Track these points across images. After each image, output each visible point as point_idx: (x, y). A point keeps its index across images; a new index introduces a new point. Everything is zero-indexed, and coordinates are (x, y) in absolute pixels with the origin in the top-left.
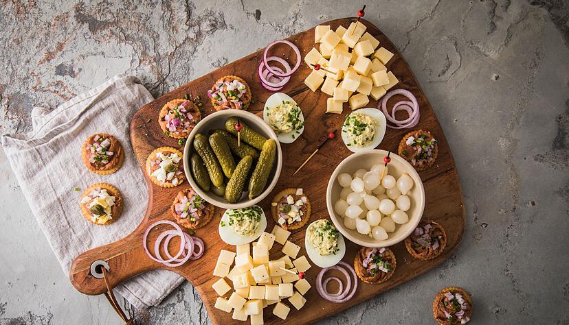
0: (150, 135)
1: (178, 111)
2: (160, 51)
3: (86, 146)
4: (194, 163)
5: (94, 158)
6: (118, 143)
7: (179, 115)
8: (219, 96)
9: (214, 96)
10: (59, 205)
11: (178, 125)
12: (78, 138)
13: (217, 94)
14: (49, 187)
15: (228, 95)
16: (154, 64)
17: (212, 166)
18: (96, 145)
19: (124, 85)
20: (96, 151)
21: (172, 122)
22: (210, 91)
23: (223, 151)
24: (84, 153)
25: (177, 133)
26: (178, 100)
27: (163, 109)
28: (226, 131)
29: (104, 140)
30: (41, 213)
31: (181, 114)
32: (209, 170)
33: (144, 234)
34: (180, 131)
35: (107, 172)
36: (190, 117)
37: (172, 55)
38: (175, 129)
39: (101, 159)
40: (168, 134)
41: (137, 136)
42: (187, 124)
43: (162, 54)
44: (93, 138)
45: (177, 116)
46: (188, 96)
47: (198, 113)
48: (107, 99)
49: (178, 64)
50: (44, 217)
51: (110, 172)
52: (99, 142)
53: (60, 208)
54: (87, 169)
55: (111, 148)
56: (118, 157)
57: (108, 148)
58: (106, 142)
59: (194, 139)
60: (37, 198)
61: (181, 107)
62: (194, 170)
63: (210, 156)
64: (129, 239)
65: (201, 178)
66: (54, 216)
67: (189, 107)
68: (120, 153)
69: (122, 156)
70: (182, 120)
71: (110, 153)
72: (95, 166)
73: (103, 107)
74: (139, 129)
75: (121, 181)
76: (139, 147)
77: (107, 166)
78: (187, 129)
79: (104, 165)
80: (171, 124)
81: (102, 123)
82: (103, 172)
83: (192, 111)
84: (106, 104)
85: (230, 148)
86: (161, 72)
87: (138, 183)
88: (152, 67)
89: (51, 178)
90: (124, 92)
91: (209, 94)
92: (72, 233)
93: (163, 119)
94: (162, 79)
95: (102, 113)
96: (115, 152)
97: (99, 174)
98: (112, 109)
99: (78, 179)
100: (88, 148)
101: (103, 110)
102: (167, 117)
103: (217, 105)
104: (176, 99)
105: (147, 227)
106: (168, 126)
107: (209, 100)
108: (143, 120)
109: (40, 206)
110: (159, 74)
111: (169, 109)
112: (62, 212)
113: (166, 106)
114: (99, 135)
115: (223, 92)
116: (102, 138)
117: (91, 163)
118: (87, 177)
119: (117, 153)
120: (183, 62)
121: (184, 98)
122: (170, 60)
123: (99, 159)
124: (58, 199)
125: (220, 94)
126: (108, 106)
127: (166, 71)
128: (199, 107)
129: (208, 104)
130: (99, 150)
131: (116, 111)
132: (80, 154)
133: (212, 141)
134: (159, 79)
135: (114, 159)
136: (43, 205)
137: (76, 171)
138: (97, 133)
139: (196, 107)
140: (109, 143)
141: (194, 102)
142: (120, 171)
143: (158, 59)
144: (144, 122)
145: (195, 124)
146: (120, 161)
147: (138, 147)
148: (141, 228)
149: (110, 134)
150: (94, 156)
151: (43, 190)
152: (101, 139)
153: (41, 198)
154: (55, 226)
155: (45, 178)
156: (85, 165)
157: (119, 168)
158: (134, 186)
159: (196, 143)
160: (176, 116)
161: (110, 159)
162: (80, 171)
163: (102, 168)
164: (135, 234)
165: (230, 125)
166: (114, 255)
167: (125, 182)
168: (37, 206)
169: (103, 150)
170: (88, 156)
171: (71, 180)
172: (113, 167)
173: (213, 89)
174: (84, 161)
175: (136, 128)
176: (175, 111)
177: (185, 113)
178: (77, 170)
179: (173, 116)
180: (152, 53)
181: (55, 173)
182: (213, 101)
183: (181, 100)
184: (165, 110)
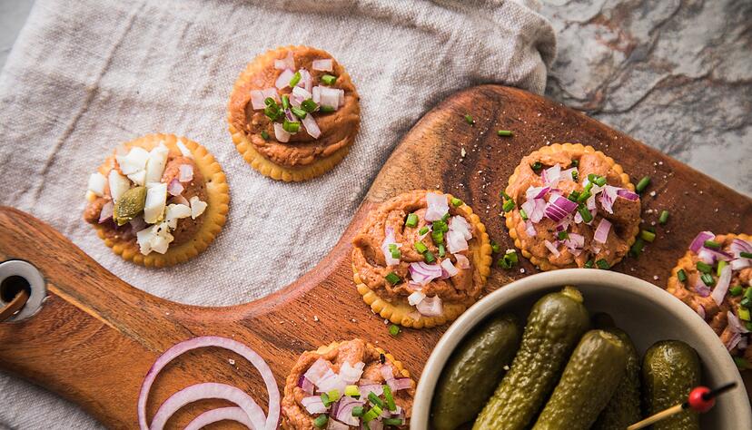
0: (469, 164)
1: (596, 190)
2: (663, 44)
3: (283, 56)
4: (491, 337)
5: (269, 101)
6: (352, 129)
7: (584, 201)
8: (714, 269)
9: (705, 256)
10: (81, 104)
11: (554, 217)
12: (288, 20)
13: (716, 262)
14: (109, 42)
15: (740, 294)
16: (619, 57)
17: (518, 395)
18: (305, 76)
19: (516, 29)
20: (289, 90)
21: (554, 198)
22: (711, 237)
23: (583, 396)
24: (260, 66)
25: (531, 231)
26: (617, 168)
27: (567, 147)
28: (642, 362)
29: (333, 85)
30: (28, 76)
31: (591, 204)
32: (502, 393)
33: (193, 335)
34: (543, 234)
35: (258, 159)
36: (602, 234)
37: (677, 83)
38: (537, 218)
39: (280, 119)
40: (511, 208)
41: (442, 131)
42: (576, 240)
43: (659, 54)
44: (314, 56)
45: (577, 201)
46: (648, 187)
47: (624, 248)
48: (447, 15)
49: (667, 116)
50: (20, 90)
51: (265, 166)
52: (318, 79)
53: (75, 112)
54: (226, 103)
55: (327, 119)
56: (318, 157)
57: (319, 112)
58: (330, 96)
59: (555, 289)
60: (56, 34)
61: (612, 192)
62: (471, 352)
63: (541, 369)
64: (152, 309)
65: (466, 389)
66: (42, 116)
67: (625, 214)
68: (332, 154)
69: (328, 162)
70: (578, 219)
71: (313, 129)
72: (248, 118)
73: (420, 20)
74: (462, 122)
75: (263, 211)
76: (416, 160)
77: (273, 148)
78: (560, 248)
79: (270, 139)
80: (543, 196)
81: (374, 49)
82: (250, 151)
83: (618, 228)
84: (431, 20)
85: (605, 411)
86: (615, 89)
87: (288, 257)
88: (607, 59)
89: (135, 30)
90: (495, 42)
91: (699, 239)
92: (32, 193)
93: (539, 168)
94: (595, 105)
95: (398, 31)
96: (324, 138)
97: (236, 143)
98: (429, 45)
99: (184, 99)
100: (279, 65)
101: (409, 24)
102: (553, 175)
103: (686, 282)
104: (617, 161)
105: (217, 334)
106: (532, 192)
107: (678, 250)
108: (495, 118)
109: (41, 58)
110: (603, 87)
111: (575, 162)
112: (69, 123)
113: (576, 149)
114: (335, 65)
115: (736, 274)
116: (335, 77)
117: (248, 105)
118: (205, 120)
119: (326, 144)
120: (684, 121)
121: (634, 181)
122: (661, 86)
123: (276, 113)
124: (95, 91)
125: (724, 271)
126: (429, 31)
127: (625, 97)
128: (639, 237)
129: (664, 255)
130: (300, 94)
131: (432, 56)
132: (250, 58)
133: (589, 346)
134: (591, 97)
135: (305, 151)
136: (51, 66)
137: (199, 79)
138: (336, 56)
139: (636, 230)
140: (335, 104)
141: (643, 215)
142: (287, 190)
143: (638, 56)
144: (491, 125)
145: (590, 260)
146: (309, 171)
147: (415, 155)
148: (206, 317)
149: (359, 92)
150: (273, 94)
151: (86, 34)
152: (329, 79)
153: (64, 44)
154: (15, 135)
155: (122, 15)
156: (231, 90)
157: (292, 182)
158: (274, 253)
159: (549, 305)
160: (575, 196)
161: (299, 139)
162: (208, 92)
163: (257, 139)
164: (179, 314)
165: (664, 359)
166: (81, 299)
167: (269, 222)
168: (37, 51)
169: (307, 105)
170: (259, 82)
171: (169, 85)
172: (282, 163)
173: (722, 238)
174: (241, 83)
175: (460, 112)
176: (586, 183)
177: (601, 214)
178: (206, 80)
179: (571, 188)
180: (640, 29)
181: (153, 30)
182: (687, 262)
183: (624, 177)
184: (566, 154)
